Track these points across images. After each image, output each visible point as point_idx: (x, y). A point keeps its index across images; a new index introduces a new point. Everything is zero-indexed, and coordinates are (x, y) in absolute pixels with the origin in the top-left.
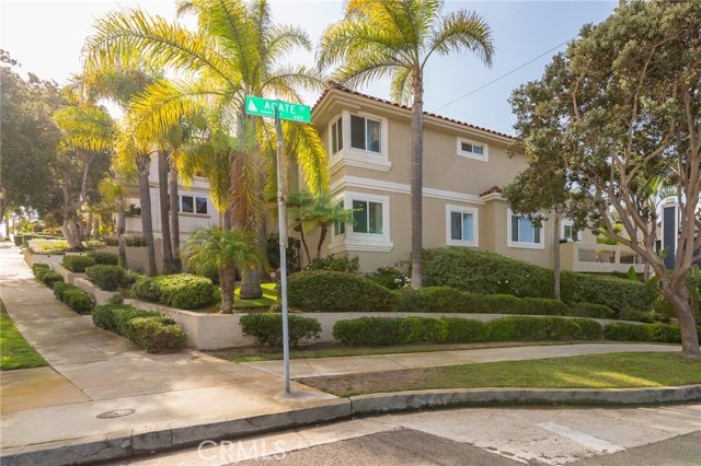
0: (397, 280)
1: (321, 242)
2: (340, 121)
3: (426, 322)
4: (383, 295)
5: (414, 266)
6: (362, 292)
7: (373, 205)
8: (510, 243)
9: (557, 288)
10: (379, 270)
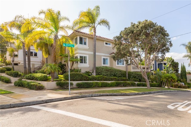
0: (90, 74)
1: (72, 66)
2: (77, 38)
3: (96, 83)
4: (87, 77)
5: (94, 71)
6: (82, 77)
7: (84, 57)
8: (117, 65)
9: (127, 75)
10: (86, 72)
